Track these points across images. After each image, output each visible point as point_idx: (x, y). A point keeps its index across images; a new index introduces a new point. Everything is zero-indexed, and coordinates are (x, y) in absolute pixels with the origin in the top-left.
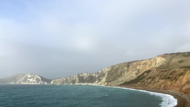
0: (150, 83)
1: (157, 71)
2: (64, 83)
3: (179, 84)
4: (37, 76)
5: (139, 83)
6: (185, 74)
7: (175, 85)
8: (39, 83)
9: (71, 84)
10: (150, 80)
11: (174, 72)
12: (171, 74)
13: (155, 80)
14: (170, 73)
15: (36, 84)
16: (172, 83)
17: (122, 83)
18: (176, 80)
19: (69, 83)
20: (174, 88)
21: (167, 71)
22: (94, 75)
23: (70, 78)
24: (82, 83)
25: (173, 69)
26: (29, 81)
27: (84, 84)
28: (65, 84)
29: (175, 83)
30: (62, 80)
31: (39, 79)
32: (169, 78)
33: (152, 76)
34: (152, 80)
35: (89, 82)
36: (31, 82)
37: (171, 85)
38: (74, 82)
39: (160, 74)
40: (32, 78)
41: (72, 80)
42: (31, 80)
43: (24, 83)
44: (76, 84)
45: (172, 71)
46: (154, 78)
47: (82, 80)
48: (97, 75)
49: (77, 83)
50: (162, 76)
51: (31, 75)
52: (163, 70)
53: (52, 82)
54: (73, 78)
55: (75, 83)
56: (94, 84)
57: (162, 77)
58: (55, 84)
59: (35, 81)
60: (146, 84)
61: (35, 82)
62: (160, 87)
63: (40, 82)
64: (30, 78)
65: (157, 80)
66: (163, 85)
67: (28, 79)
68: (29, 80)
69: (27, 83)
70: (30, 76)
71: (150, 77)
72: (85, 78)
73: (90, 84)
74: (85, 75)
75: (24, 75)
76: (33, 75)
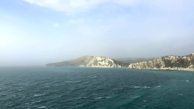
2: (145, 67)
4: (108, 59)
8: (112, 67)
9: (155, 68)
15: (109, 67)
19: (152, 67)
22: (185, 58)
23: (153, 62)
24: (170, 67)
26: (100, 64)
27: (172, 69)
28: (147, 68)
30: (142, 64)
31: (112, 62)
35: (179, 67)
36: (103, 66)
38: (158, 66)
40: (103, 62)
41: (155, 64)
42: (103, 63)
43: (95, 66)
44: (162, 68)
47: (168, 63)
48: (189, 58)
49: (164, 67)
51: (101, 58)
53: (130, 66)
54: (157, 62)
55: (160, 67)
56: (187, 69)
58: (134, 67)
59: (108, 64)
61: (108, 65)
63: (113, 65)
67: (99, 63)
68: (101, 63)
69: (98, 66)
72: (172, 62)
73: (181, 69)
74: (173, 58)
75: (93, 58)
76: (104, 58)
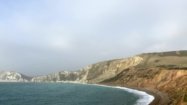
0: (128, 81)
1: (135, 69)
2: (45, 80)
3: (154, 82)
4: (17, 73)
5: (118, 81)
6: (160, 73)
7: (151, 82)
8: (19, 81)
9: (52, 82)
10: (128, 78)
11: (151, 70)
12: (148, 73)
13: (133, 78)
14: (147, 71)
15: (16, 81)
16: (148, 81)
17: (102, 81)
18: (152, 78)
19: (50, 81)
20: (150, 85)
21: (144, 70)
22: (75, 73)
23: (51, 76)
24: (63, 81)
25: (149, 68)
26: (8, 79)
27: (65, 82)
28: (47, 82)
29: (152, 81)
30: (43, 78)
31: (20, 76)
32: (146, 76)
33: (130, 75)
34: (131, 78)
35: (70, 80)
36: (11, 80)
37: (148, 83)
38: (55, 80)
39: (138, 72)
40: (12, 76)
41: (53, 78)
42: (11, 77)
43: (3, 81)
44: (57, 82)
45: (149, 69)
46: (132, 76)
47: (63, 77)
48: (78, 73)
49: (59, 81)
50: (139, 74)
51: (11, 73)
52: (141, 68)
53: (33, 80)
54: (55, 76)
55: (56, 80)
56: (75, 82)
57: (140, 76)
58: (35, 81)
59: (15, 78)
60: (125, 82)
61: (15, 80)
62: (138, 84)
63: (20, 80)
64: (10, 76)
65: (135, 78)
66: (140, 83)
67: (7, 77)
68: (9, 77)
69: (6, 81)
70: (9, 74)
71: (129, 76)
72: (66, 76)
73: (71, 82)
74: (67, 73)
75: (3, 72)
76: (13, 73)
